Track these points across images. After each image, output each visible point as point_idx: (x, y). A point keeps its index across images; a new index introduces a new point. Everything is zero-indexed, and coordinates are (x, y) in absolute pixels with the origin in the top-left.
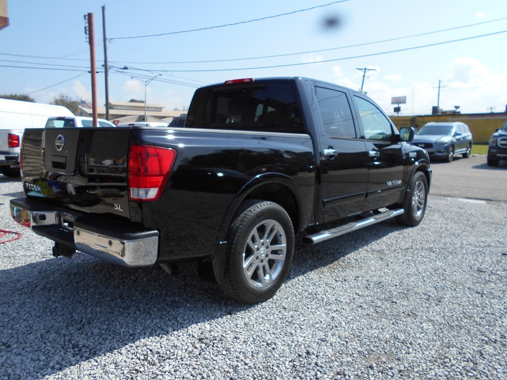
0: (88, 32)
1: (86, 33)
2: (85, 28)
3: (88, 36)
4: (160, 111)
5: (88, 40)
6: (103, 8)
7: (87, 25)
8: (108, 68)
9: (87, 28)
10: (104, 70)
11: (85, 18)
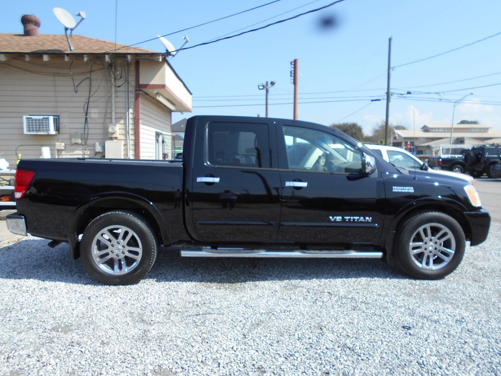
0: (293, 75)
1: (291, 76)
2: (291, 72)
3: (293, 78)
4: (486, 132)
5: (293, 81)
6: (390, 40)
7: (293, 69)
8: (390, 95)
9: (293, 72)
10: (386, 97)
11: (291, 64)
